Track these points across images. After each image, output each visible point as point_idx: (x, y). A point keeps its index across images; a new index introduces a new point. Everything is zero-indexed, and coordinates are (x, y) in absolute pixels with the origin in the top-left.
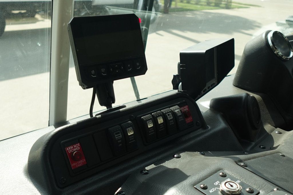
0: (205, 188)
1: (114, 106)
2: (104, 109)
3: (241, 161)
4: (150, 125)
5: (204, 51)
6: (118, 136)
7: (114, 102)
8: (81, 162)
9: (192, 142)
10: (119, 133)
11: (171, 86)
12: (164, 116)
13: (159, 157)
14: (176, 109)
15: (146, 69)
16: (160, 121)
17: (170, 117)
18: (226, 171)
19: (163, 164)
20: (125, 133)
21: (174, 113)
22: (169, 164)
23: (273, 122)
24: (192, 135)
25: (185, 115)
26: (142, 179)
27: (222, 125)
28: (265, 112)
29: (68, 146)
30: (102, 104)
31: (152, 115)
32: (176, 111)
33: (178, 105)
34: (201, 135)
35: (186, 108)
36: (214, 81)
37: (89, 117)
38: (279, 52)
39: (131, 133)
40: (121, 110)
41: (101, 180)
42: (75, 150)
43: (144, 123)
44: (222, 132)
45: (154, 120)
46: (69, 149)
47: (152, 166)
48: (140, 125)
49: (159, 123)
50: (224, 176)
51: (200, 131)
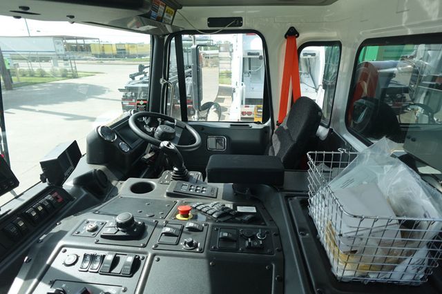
0: (79, 233)
3: (96, 211)
4: (34, 214)
5: (57, 158)
6: (14, 230)
9: (66, 212)
10: (13, 228)
12: (42, 205)
13: (48, 228)
14: (49, 197)
15: (19, 183)
16: (40, 208)
17: (47, 204)
18: (89, 220)
19: (51, 232)
20: (17, 226)
21: (48, 201)
22: (55, 230)
23: (116, 179)
24: (65, 207)
25: (56, 198)
26: (39, 246)
27: (85, 193)
28: (109, 174)
32: (49, 199)
34: (72, 205)
35: (56, 194)
36: (72, 168)
38: (107, 138)
39: (21, 224)
40: (9, 213)
41: (11, 259)
43: (29, 215)
44: (86, 196)
45: (36, 210)
47: (45, 236)
49: (40, 210)
50: (88, 222)
51: (70, 203)
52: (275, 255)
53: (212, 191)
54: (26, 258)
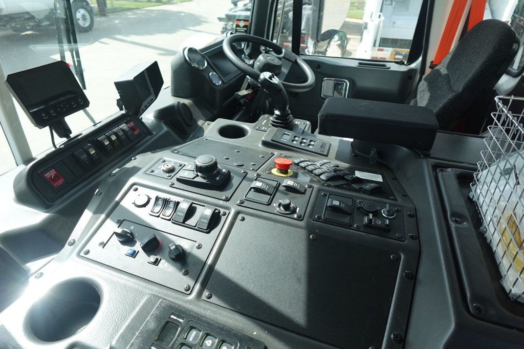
0: (153, 171)
1: (72, 136)
2: (65, 140)
3: (176, 150)
4: (107, 143)
5: (132, 78)
6: (84, 157)
7: (71, 133)
8: (60, 182)
9: (144, 146)
10: (83, 154)
11: (118, 109)
12: (116, 134)
13: (122, 163)
14: (124, 126)
15: (89, 103)
16: (114, 138)
17: (121, 133)
18: (165, 158)
19: (125, 166)
20: (88, 153)
21: (123, 130)
22: (129, 165)
23: (204, 118)
24: (142, 142)
25: (132, 129)
26: (111, 180)
27: (165, 129)
28: (196, 112)
29: (45, 174)
30: (61, 136)
31: (106, 136)
32: (124, 128)
33: (125, 123)
34: (150, 140)
35: (132, 124)
36: (152, 97)
37: (54, 149)
38: (195, 65)
39: (93, 152)
40: (79, 137)
41: (81, 189)
42: (52, 174)
43: (101, 143)
44: (167, 132)
45: (109, 138)
46: (47, 175)
47: (118, 170)
48: (99, 146)
49: (113, 140)
50: (164, 161)
51: (148, 137)
52: (406, 242)
53: (322, 146)
54: (97, 190)
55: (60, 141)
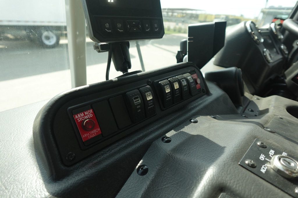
4: (168, 91)
6: (138, 101)
7: (130, 67)
10: (138, 98)
12: (179, 82)
14: (188, 76)
16: (176, 86)
17: (184, 83)
19: (183, 130)
20: (144, 98)
21: (187, 80)
29: (77, 114)
31: (169, 81)
32: (188, 78)
33: (189, 73)
39: (150, 98)
42: (86, 117)
45: (171, 85)
46: (79, 117)
47: (173, 132)
48: (158, 90)
49: (176, 88)
55: (115, 74)
